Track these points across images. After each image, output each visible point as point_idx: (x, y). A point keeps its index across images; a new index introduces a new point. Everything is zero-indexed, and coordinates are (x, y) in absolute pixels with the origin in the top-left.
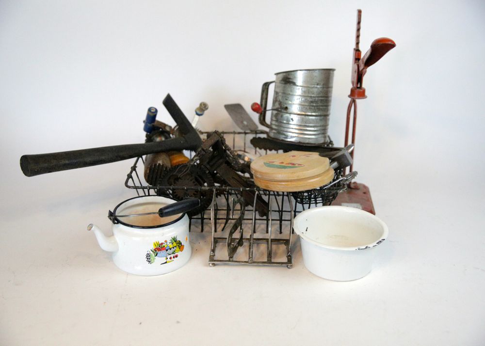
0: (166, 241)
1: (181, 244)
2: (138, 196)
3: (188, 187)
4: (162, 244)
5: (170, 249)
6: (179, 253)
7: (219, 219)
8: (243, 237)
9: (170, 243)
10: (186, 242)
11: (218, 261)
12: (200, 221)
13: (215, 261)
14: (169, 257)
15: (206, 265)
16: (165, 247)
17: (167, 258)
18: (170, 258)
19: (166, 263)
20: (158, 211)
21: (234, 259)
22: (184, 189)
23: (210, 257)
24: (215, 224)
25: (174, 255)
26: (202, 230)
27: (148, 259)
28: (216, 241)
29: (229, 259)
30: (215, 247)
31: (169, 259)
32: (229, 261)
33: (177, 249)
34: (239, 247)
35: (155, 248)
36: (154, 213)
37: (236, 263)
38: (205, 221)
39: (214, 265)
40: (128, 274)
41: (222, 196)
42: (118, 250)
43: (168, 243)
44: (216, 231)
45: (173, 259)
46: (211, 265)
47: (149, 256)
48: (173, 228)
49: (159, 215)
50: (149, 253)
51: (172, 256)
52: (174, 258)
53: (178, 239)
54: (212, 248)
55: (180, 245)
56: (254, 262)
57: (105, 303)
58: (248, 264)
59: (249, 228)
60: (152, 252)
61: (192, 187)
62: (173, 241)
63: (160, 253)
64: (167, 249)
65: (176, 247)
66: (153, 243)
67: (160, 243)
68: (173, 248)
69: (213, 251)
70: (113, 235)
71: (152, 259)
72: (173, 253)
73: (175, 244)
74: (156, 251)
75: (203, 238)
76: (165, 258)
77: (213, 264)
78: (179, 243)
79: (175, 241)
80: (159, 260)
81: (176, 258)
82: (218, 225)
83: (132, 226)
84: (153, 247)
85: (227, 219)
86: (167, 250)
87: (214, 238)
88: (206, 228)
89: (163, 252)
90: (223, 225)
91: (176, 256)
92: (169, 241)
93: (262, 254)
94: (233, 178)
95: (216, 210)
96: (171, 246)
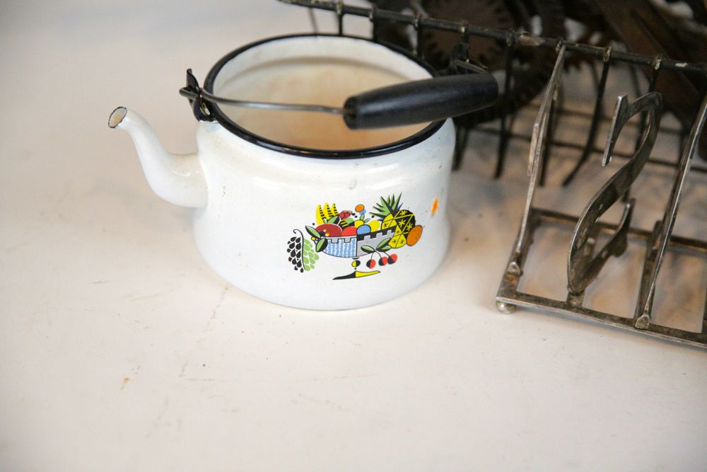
0: (360, 209)
1: (413, 221)
2: (309, 30)
3: (470, 27)
4: (346, 214)
5: (373, 235)
6: (402, 252)
7: (561, 145)
8: (632, 225)
9: (374, 215)
10: (433, 215)
11: (529, 298)
12: (496, 140)
13: (519, 296)
14: (364, 259)
15: (485, 303)
16: (357, 225)
17: (358, 263)
18: (370, 264)
19: (353, 276)
20: (340, 104)
21: (586, 304)
22: (457, 32)
23: (505, 277)
24: (545, 156)
25: (383, 255)
26: (499, 171)
27: (293, 254)
28: (537, 219)
29: (569, 299)
30: (529, 241)
31: (363, 267)
32: (567, 306)
33: (398, 236)
34: (612, 258)
35: (319, 222)
36: (327, 109)
37: (591, 319)
38: (514, 143)
39: (513, 308)
40: (228, 287)
41: (585, 68)
42: (206, 205)
43: (367, 216)
44: (541, 182)
45: (377, 267)
46: (502, 306)
47: (298, 247)
48: (392, 167)
49: (345, 118)
50: (298, 235)
51: (376, 257)
52: (381, 263)
53: (405, 206)
54: (518, 250)
55: (408, 225)
56: (655, 329)
57: (127, 379)
58: (631, 329)
59: (656, 191)
60: (307, 237)
61: (486, 30)
62: (387, 211)
63: (336, 244)
64: (360, 232)
65: (393, 229)
66: (316, 208)
67: (339, 212)
68: (384, 232)
69: (520, 259)
70: (194, 153)
71: (307, 257)
72: (380, 249)
73: (390, 221)
74: (322, 234)
75: (497, 198)
76: (351, 260)
77: (508, 305)
78: (406, 219)
79: (394, 213)
80: (329, 264)
81: (387, 266)
82: (552, 163)
83: (254, 139)
84: (316, 221)
85: (589, 149)
86: (360, 238)
87: (533, 211)
88: (512, 168)
89: (346, 244)
90: (569, 166)
91: (391, 260)
92: (370, 209)
93: (687, 297)
94: (634, 14)
95: (557, 113)
96: (376, 225)
